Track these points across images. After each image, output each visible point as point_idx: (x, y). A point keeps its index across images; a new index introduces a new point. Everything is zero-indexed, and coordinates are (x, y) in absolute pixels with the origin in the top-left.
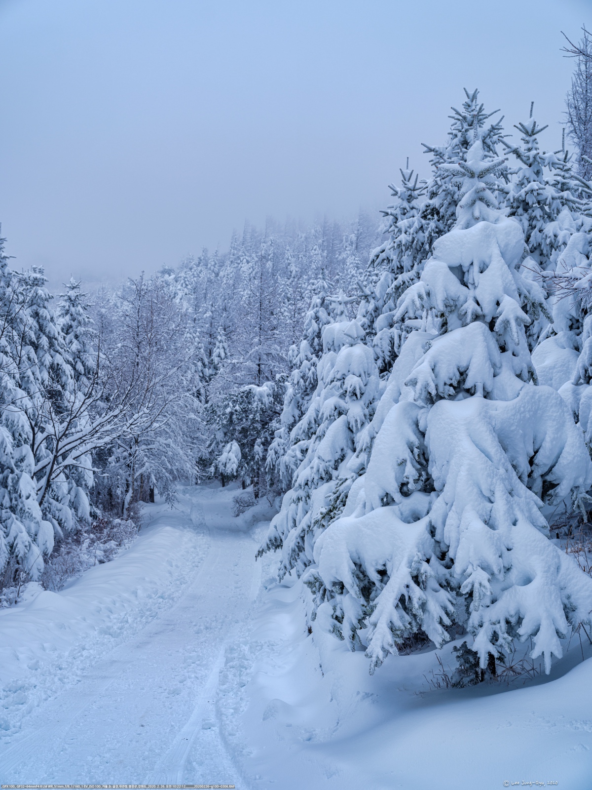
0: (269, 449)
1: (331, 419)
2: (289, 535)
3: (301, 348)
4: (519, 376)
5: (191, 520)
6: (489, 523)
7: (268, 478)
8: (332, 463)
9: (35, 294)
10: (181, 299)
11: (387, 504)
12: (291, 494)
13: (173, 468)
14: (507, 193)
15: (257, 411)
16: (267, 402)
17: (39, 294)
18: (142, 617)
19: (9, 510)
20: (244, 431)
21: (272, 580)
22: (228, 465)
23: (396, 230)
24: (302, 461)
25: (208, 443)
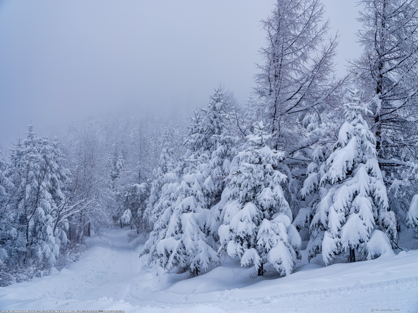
0: (144, 212)
1: (166, 207)
2: (152, 247)
3: (158, 170)
4: (202, 207)
5: (109, 244)
6: (193, 240)
7: (143, 225)
8: (166, 222)
9: (44, 148)
10: (99, 133)
11: (173, 236)
12: (152, 233)
13: (102, 221)
14: (220, 138)
15: (139, 195)
16: (143, 191)
17: (46, 149)
18: (98, 278)
19: (42, 240)
20: (133, 204)
21: (146, 266)
22: (126, 220)
23: (191, 138)
24: (157, 220)
25: (117, 209)
